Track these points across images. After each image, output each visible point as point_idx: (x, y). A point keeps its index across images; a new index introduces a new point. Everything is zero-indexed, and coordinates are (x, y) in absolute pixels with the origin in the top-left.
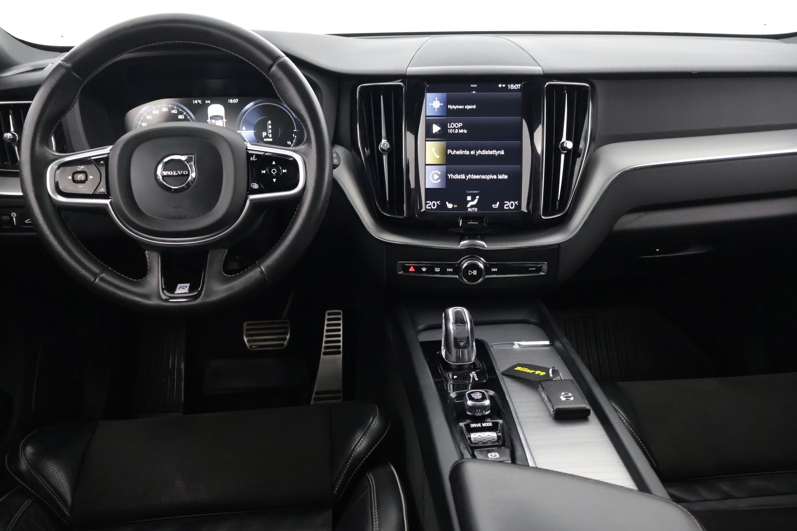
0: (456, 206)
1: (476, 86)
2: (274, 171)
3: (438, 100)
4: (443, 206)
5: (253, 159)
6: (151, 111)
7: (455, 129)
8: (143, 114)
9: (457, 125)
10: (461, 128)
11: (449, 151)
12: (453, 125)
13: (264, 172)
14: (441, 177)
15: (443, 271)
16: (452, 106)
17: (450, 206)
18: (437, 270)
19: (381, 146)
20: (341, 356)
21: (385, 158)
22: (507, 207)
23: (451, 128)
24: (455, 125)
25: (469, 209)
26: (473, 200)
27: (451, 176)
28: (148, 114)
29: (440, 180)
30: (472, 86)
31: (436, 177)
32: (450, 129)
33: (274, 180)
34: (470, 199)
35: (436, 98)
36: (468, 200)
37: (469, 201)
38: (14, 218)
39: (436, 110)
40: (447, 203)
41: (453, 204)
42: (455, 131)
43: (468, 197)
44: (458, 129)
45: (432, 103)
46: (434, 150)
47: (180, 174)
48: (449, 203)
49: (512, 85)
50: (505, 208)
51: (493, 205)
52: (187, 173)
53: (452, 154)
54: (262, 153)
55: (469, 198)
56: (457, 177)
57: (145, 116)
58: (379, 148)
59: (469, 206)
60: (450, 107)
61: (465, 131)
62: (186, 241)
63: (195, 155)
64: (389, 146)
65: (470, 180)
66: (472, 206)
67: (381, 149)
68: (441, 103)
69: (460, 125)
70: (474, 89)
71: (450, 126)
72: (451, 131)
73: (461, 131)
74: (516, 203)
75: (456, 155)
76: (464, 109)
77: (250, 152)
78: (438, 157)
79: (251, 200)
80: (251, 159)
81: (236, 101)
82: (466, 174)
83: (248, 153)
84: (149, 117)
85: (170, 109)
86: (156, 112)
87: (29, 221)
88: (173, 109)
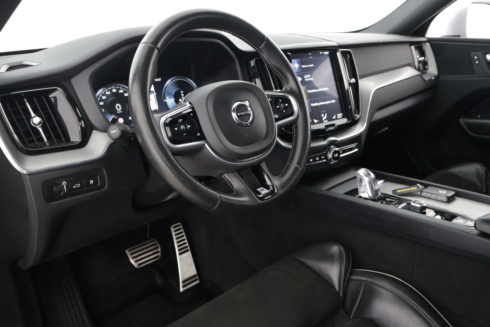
1: (311, 54)
2: (282, 106)
3: (297, 63)
4: (313, 122)
5: (270, 99)
6: (105, 92)
7: (307, 78)
8: (99, 96)
11: (308, 91)
13: (278, 107)
15: (320, 159)
18: (317, 159)
20: (189, 252)
22: (338, 117)
24: (307, 76)
25: (324, 122)
26: (324, 116)
27: (312, 105)
28: (103, 95)
30: (309, 54)
32: (306, 78)
33: (284, 111)
35: (296, 62)
37: (323, 117)
38: (65, 186)
39: (297, 69)
40: (314, 120)
41: (317, 120)
44: (309, 78)
45: (294, 65)
48: (315, 120)
49: (325, 52)
51: (333, 117)
52: (250, 112)
54: (273, 96)
55: (323, 115)
56: (315, 105)
57: (101, 97)
59: (323, 120)
60: (303, 66)
61: (312, 79)
65: (321, 105)
66: (325, 120)
68: (298, 64)
69: (309, 76)
70: (310, 56)
72: (306, 80)
74: (342, 114)
75: (311, 93)
76: (309, 67)
79: (278, 125)
81: (159, 80)
82: (318, 102)
84: (104, 98)
85: (118, 90)
86: (108, 93)
87: (76, 186)
88: (120, 89)
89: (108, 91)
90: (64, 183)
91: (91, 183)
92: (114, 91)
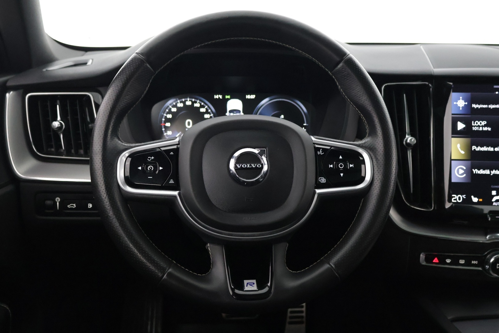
0: (481, 200)
2: (341, 166)
3: (462, 99)
4: (468, 200)
5: (320, 153)
6: (176, 104)
7: (479, 126)
8: (168, 106)
9: (481, 123)
10: (485, 126)
11: (474, 148)
12: (477, 123)
13: (332, 166)
14: (466, 172)
15: (468, 263)
16: (476, 105)
17: (475, 200)
18: (462, 262)
19: (408, 141)
20: (304, 326)
23: (475, 126)
24: (479, 123)
25: (494, 204)
26: (498, 194)
27: (475, 171)
28: (174, 106)
29: (465, 175)
30: (495, 87)
31: (461, 171)
32: (474, 126)
33: (342, 175)
34: (495, 194)
35: (461, 98)
36: (493, 194)
37: (494, 196)
38: (58, 203)
39: (461, 109)
40: (472, 197)
41: (479, 198)
42: (479, 129)
43: (493, 192)
44: (482, 126)
45: (457, 102)
46: (459, 146)
47: (253, 166)
48: (475, 197)
52: (261, 166)
53: (476, 150)
54: (329, 148)
56: (481, 172)
57: (170, 109)
58: (404, 143)
59: (494, 200)
60: (474, 106)
61: (489, 129)
62: (254, 236)
63: (267, 148)
65: (494, 175)
66: (497, 201)
68: (465, 102)
69: (484, 123)
70: (497, 90)
71: (474, 124)
72: (474, 129)
73: (485, 129)
75: (480, 151)
76: (488, 108)
77: (317, 146)
78: (463, 152)
79: (319, 194)
80: (319, 153)
81: (253, 97)
82: (491, 170)
83: (315, 147)
84: (174, 110)
85: (193, 103)
86: (180, 105)
87: (71, 206)
88: (196, 102)
89: (181, 102)
90: (58, 200)
91: (90, 206)
92: (189, 103)
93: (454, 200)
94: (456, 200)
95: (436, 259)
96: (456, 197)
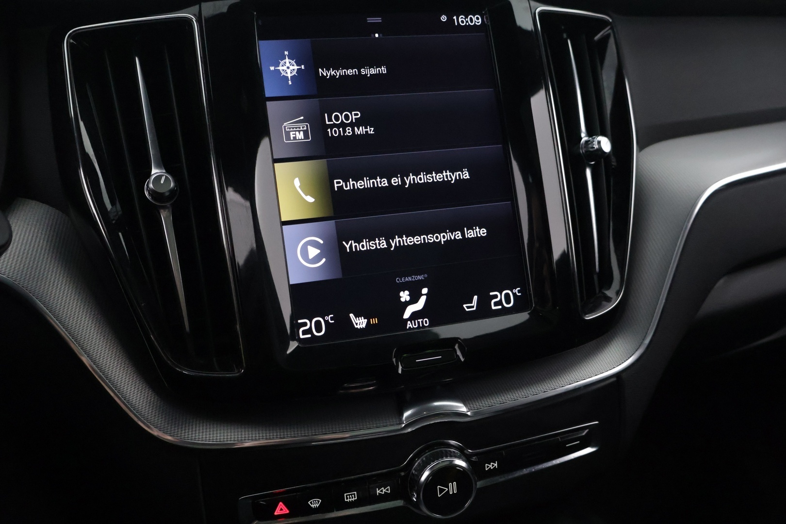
0: (374, 321)
1: (378, 20)
3: (290, 57)
4: (342, 326)
7: (343, 125)
9: (347, 117)
10: (358, 123)
11: (338, 183)
12: (337, 118)
14: (325, 251)
15: (367, 498)
16: (328, 70)
17: (360, 323)
18: (351, 497)
19: (151, 186)
21: (165, 218)
22: (496, 304)
23: (334, 125)
24: (342, 118)
25: (409, 324)
26: (414, 300)
27: (350, 245)
30: (370, 20)
31: (313, 252)
32: (332, 126)
34: (408, 298)
35: (286, 53)
36: (403, 300)
37: (407, 304)
39: (290, 82)
40: (352, 315)
41: (368, 317)
42: (344, 131)
43: (402, 294)
44: (352, 125)
45: (277, 64)
46: (297, 183)
48: (357, 316)
49: (461, 18)
50: (494, 308)
51: (465, 306)
53: (345, 189)
56: (365, 245)
58: (146, 193)
59: (407, 315)
60: (322, 72)
61: (371, 131)
64: (172, 185)
65: (400, 249)
66: (415, 316)
67: (153, 193)
68: (299, 63)
69: (354, 116)
70: (376, 28)
71: (330, 120)
72: (334, 133)
73: (360, 131)
74: (516, 291)
75: (355, 191)
76: (360, 77)
78: (310, 199)
82: (389, 237)
93: (304, 333)
94: (309, 331)
95: (281, 505)
96: (310, 324)
